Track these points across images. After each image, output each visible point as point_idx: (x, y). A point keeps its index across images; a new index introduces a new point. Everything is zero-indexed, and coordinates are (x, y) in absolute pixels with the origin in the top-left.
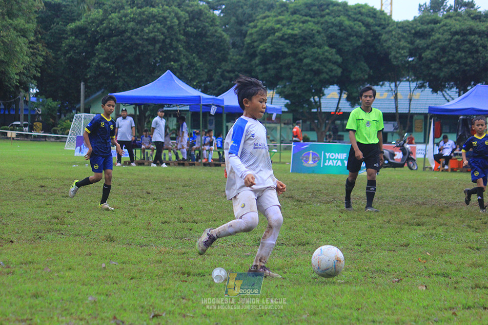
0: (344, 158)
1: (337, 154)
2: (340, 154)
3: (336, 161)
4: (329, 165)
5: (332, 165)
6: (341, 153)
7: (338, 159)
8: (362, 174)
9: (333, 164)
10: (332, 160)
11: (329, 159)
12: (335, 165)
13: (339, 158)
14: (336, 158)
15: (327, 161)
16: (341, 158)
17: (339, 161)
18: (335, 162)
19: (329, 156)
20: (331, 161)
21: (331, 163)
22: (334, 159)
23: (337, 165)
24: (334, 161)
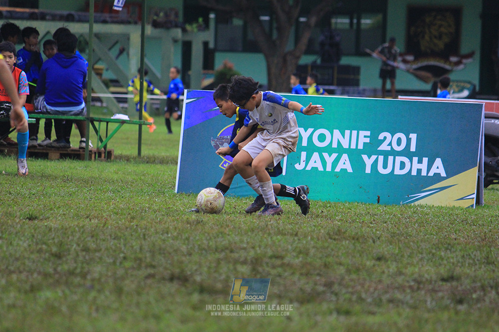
0: (361, 147)
1: (337, 133)
2: (347, 132)
3: (335, 155)
4: (309, 168)
5: (321, 169)
6: (351, 129)
7: (340, 150)
8: (422, 202)
9: (324, 166)
10: (320, 151)
11: (311, 149)
12: (329, 169)
13: (345, 145)
14: (335, 145)
15: (304, 155)
16: (353, 146)
17: (345, 157)
18: (330, 159)
19: (310, 139)
20: (316, 156)
21: (315, 162)
22: (329, 150)
23: (338, 169)
24: (325, 155)
